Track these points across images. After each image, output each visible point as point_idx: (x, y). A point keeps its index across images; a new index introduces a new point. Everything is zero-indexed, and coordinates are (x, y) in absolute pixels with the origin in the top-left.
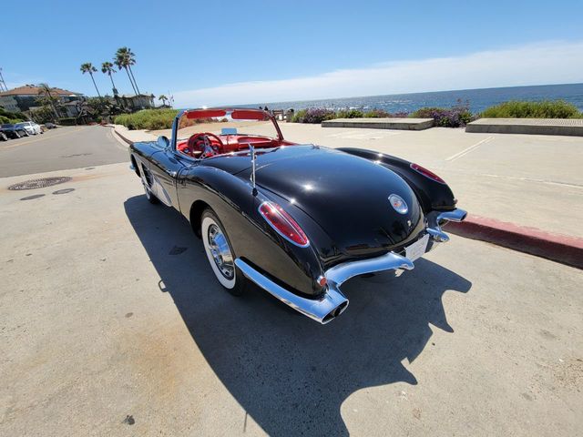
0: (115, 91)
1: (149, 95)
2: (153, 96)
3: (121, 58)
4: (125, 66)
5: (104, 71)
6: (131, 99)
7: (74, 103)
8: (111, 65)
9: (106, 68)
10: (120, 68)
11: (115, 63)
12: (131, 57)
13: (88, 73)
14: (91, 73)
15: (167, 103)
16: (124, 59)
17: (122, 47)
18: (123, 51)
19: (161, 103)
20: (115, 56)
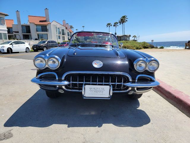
0: (116, 34)
1: (129, 35)
2: (130, 36)
3: (122, 20)
4: (122, 23)
5: (114, 26)
6: (120, 37)
7: (100, 38)
8: (118, 23)
9: (115, 25)
10: (120, 24)
11: (119, 22)
12: (126, 19)
13: (108, 26)
14: (109, 27)
15: (135, 39)
16: (123, 20)
17: (124, 16)
18: (124, 17)
19: (133, 39)
20: (120, 19)
